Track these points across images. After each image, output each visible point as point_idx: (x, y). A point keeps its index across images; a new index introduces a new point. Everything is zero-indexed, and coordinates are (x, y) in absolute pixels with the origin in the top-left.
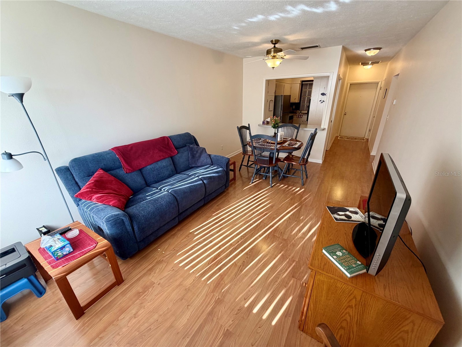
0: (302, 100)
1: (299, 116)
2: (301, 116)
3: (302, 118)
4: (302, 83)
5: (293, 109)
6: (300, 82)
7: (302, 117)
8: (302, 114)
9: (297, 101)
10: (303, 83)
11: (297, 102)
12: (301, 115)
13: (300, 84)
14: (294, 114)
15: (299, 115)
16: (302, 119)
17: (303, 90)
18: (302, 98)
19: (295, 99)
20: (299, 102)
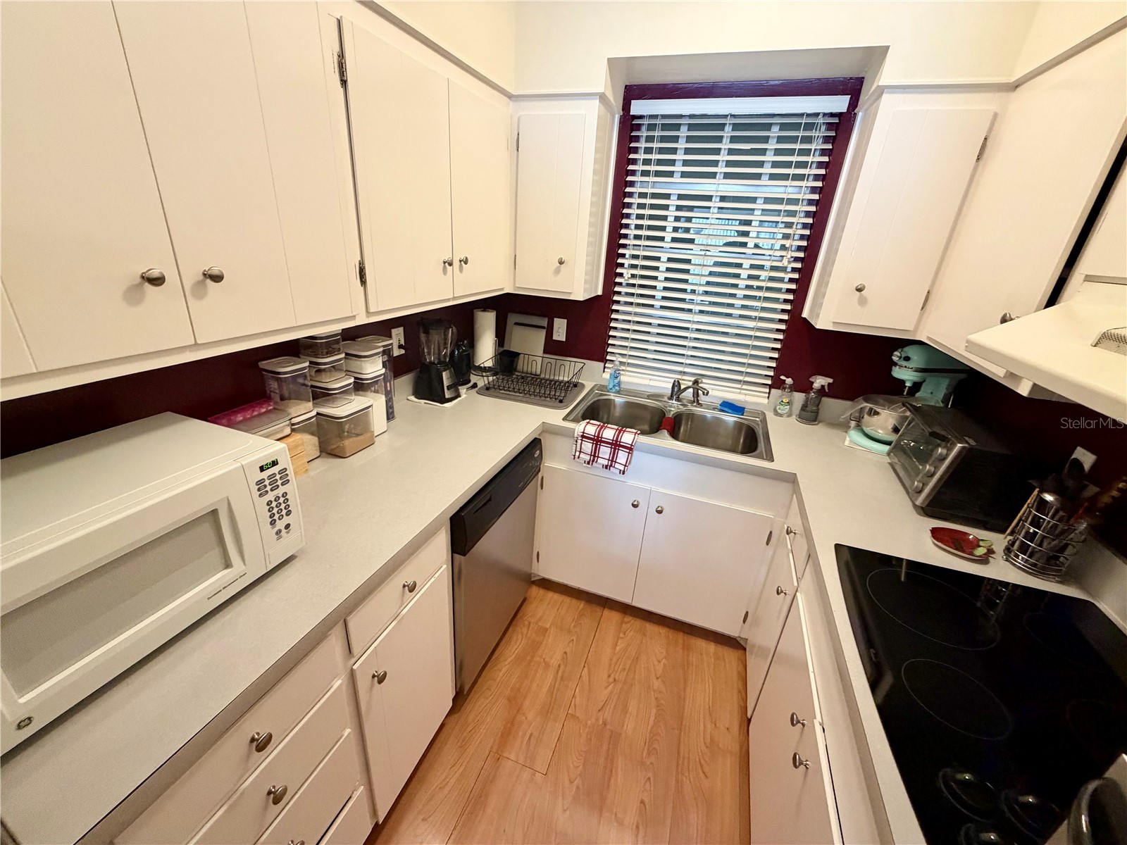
0: (627, 273)
1: (595, 455)
2: (613, 460)
3: (624, 472)
4: (626, 107)
5: (552, 347)
6: (600, 81)
7: (627, 464)
8: (627, 437)
9: (580, 285)
10: (638, 107)
11: (579, 298)
12: (616, 445)
13: (602, 97)
14: (555, 416)
15: (597, 441)
16: (630, 480)
17: (641, 185)
18: (626, 262)
19: (561, 262)
20: (600, 292)
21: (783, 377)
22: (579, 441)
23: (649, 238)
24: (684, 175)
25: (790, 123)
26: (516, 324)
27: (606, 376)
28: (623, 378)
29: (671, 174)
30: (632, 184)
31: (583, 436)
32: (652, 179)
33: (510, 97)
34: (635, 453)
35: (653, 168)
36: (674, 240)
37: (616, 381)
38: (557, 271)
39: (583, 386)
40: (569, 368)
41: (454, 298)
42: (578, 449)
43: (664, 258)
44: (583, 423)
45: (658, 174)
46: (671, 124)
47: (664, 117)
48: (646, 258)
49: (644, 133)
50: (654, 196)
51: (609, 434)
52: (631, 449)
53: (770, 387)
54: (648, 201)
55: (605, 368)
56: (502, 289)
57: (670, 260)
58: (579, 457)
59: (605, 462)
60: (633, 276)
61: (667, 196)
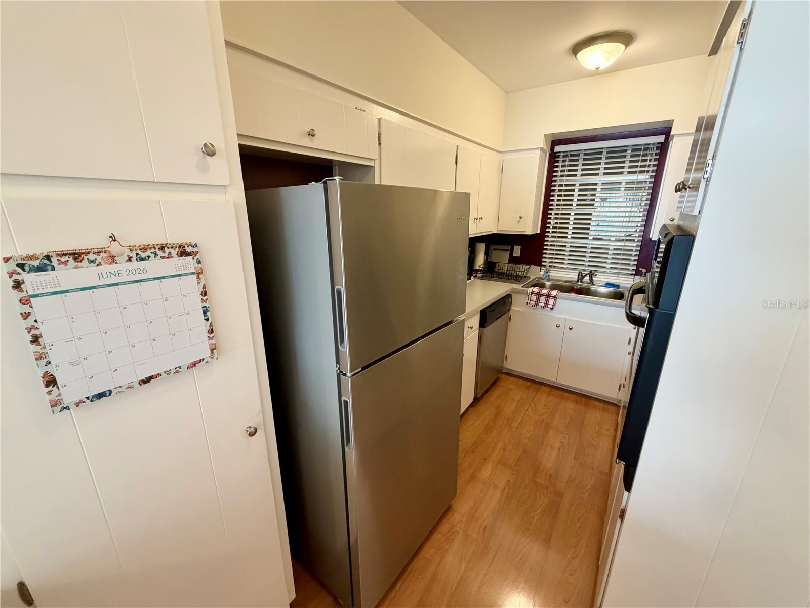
0: (553, 222)
1: (537, 302)
2: (546, 303)
3: (552, 309)
4: (552, 149)
5: (513, 260)
6: (542, 143)
7: (554, 305)
8: (554, 293)
9: (530, 227)
10: (557, 149)
11: (530, 234)
12: (548, 296)
13: (542, 149)
14: (518, 287)
15: (539, 295)
16: (554, 314)
17: (559, 181)
18: (552, 217)
19: (521, 218)
20: (539, 232)
21: (640, 269)
22: (530, 295)
23: (564, 205)
24: (582, 175)
25: (636, 149)
26: (494, 249)
27: (542, 273)
28: (551, 274)
29: (575, 175)
30: (555, 181)
31: (532, 293)
32: (565, 178)
33: (500, 152)
34: (558, 300)
35: (566, 173)
36: (578, 205)
37: (547, 274)
38: (519, 222)
39: (529, 277)
40: (521, 269)
41: (477, 233)
42: (529, 299)
43: (573, 214)
44: (532, 288)
45: (568, 176)
46: (575, 155)
47: (571, 151)
48: (563, 214)
49: (561, 159)
50: (567, 186)
51: (544, 291)
52: (556, 298)
53: (635, 275)
54: (564, 188)
55: (541, 269)
56: (492, 231)
57: (575, 214)
58: (530, 303)
59: (543, 305)
60: (556, 223)
61: (574, 185)
